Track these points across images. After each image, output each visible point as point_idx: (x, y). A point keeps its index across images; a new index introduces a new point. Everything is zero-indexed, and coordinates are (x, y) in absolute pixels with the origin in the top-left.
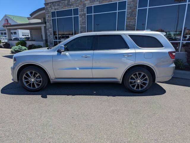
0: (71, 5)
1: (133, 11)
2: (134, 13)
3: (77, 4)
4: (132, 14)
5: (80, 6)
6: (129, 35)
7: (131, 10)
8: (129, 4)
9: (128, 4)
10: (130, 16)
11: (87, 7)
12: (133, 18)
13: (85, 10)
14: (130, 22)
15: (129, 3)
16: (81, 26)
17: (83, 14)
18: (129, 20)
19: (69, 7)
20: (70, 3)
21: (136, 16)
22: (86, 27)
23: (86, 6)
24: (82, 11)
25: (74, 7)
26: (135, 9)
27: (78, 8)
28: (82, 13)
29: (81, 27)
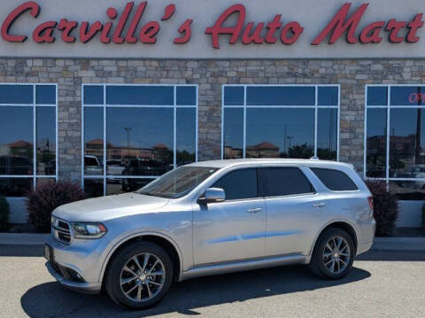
0: (28, 74)
1: (213, 111)
2: (215, 115)
3: (52, 76)
4: (211, 115)
5: (61, 80)
6: (311, 168)
7: (208, 108)
8: (202, 95)
9: (199, 94)
10: (208, 119)
11: (85, 87)
12: (214, 125)
13: (78, 93)
14: (208, 133)
15: (204, 92)
16: (64, 135)
17: (71, 102)
18: (206, 130)
19: (22, 78)
20: (27, 69)
21: (221, 122)
22: (81, 137)
23: (83, 85)
24: (67, 95)
25: (39, 82)
26: (217, 106)
27: (56, 84)
28: (70, 99)
29: (65, 138)
